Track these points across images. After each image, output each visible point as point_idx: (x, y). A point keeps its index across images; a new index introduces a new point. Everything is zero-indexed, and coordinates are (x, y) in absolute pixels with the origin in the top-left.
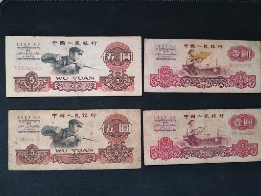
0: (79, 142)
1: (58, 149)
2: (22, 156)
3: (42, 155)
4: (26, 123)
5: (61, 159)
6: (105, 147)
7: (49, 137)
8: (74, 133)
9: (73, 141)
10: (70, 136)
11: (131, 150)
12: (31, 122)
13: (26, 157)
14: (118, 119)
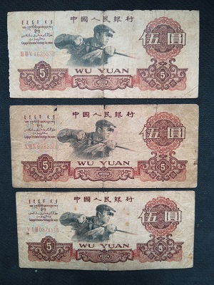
0: (110, 235)
1: (82, 243)
2: (36, 251)
3: (62, 251)
4: (39, 208)
5: (87, 256)
6: (145, 242)
7: (71, 227)
8: (104, 223)
9: (102, 234)
10: (99, 226)
11: (180, 245)
12: (47, 207)
13: (41, 252)
14: (163, 205)
